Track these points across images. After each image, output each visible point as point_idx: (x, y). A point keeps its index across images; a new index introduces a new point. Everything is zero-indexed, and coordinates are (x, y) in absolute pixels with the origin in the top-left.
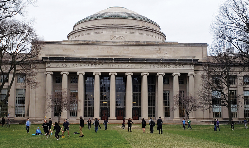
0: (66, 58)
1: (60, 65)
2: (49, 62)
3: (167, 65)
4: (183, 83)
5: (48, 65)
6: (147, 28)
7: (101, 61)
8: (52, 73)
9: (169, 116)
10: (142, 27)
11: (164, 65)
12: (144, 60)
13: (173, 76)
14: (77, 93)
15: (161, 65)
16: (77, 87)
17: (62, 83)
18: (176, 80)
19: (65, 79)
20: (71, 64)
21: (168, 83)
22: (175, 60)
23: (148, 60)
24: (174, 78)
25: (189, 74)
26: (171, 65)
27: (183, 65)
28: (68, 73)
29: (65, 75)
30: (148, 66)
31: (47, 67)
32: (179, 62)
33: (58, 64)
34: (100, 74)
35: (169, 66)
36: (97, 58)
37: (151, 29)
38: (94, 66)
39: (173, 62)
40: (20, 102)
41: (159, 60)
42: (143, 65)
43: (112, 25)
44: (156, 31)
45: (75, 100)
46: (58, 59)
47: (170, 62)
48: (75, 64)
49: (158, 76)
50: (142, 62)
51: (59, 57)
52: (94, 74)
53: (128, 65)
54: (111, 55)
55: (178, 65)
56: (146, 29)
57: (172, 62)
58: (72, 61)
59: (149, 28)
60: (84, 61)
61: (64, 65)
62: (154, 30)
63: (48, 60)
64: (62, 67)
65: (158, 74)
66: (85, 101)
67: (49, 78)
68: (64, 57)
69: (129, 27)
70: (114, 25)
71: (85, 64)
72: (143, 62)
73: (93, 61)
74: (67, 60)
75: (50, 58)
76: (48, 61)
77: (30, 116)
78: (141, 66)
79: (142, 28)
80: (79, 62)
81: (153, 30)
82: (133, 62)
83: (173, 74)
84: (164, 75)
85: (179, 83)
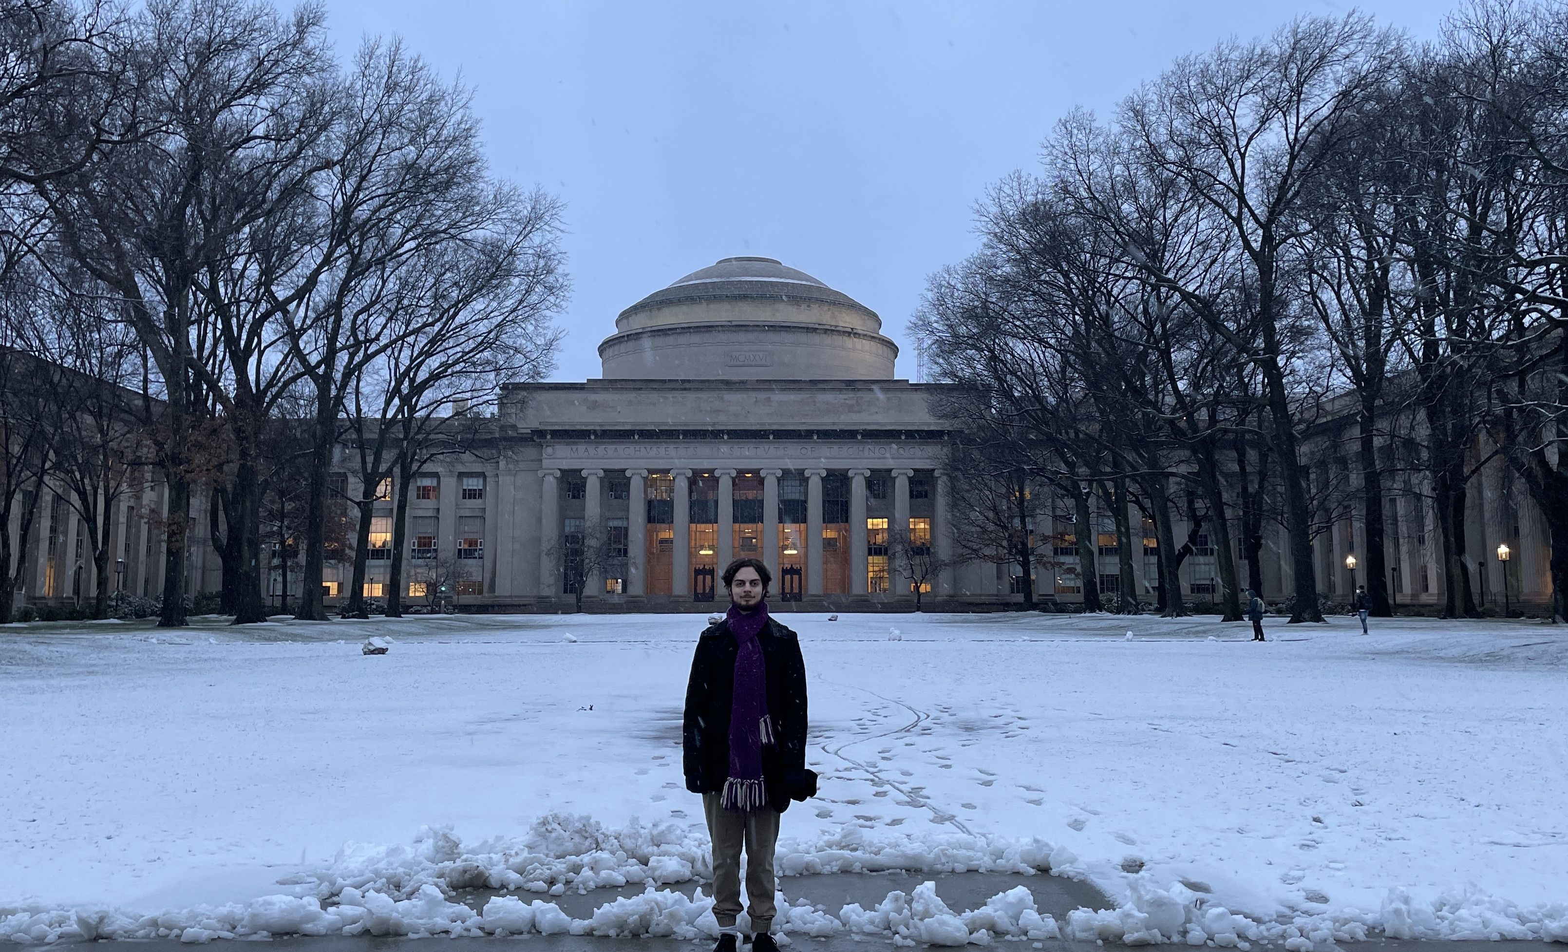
0: (597, 432)
1: (581, 451)
2: (551, 444)
3: (878, 447)
4: (926, 496)
5: (548, 450)
6: (833, 328)
7: (693, 437)
8: (558, 474)
9: (886, 590)
10: (817, 326)
11: (867, 447)
12: (810, 432)
13: (894, 479)
14: (626, 529)
15: (861, 447)
16: (627, 510)
17: (584, 499)
18: (901, 488)
19: (593, 487)
20: (611, 448)
21: (884, 497)
22: (898, 432)
23: (822, 432)
24: (897, 481)
25: (936, 475)
26: (887, 447)
27: (922, 447)
28: (601, 473)
29: (595, 477)
30: (825, 452)
31: (544, 456)
32: (909, 438)
33: (574, 448)
34: (690, 474)
35: (882, 451)
36: (681, 428)
37: (845, 332)
38: (671, 450)
39: (893, 438)
41: (854, 432)
42: (809, 447)
43: (729, 323)
45: (621, 546)
46: (576, 434)
47: (883, 438)
48: (621, 447)
49: (851, 479)
50: (806, 437)
51: (578, 427)
52: (673, 474)
53: (766, 447)
54: (722, 419)
55: (907, 448)
57: (891, 438)
58: (612, 437)
59: (839, 328)
60: (646, 437)
61: (592, 451)
62: (855, 333)
63: (548, 437)
64: (586, 456)
65: (851, 473)
67: (551, 484)
68: (591, 427)
70: (734, 323)
71: (649, 447)
72: (809, 438)
73: (671, 437)
74: (598, 437)
75: (553, 432)
76: (547, 440)
77: (498, 592)
78: (804, 451)
80: (633, 440)
81: (850, 333)
82: (782, 438)
83: (894, 474)
84: (868, 473)
85: (912, 496)
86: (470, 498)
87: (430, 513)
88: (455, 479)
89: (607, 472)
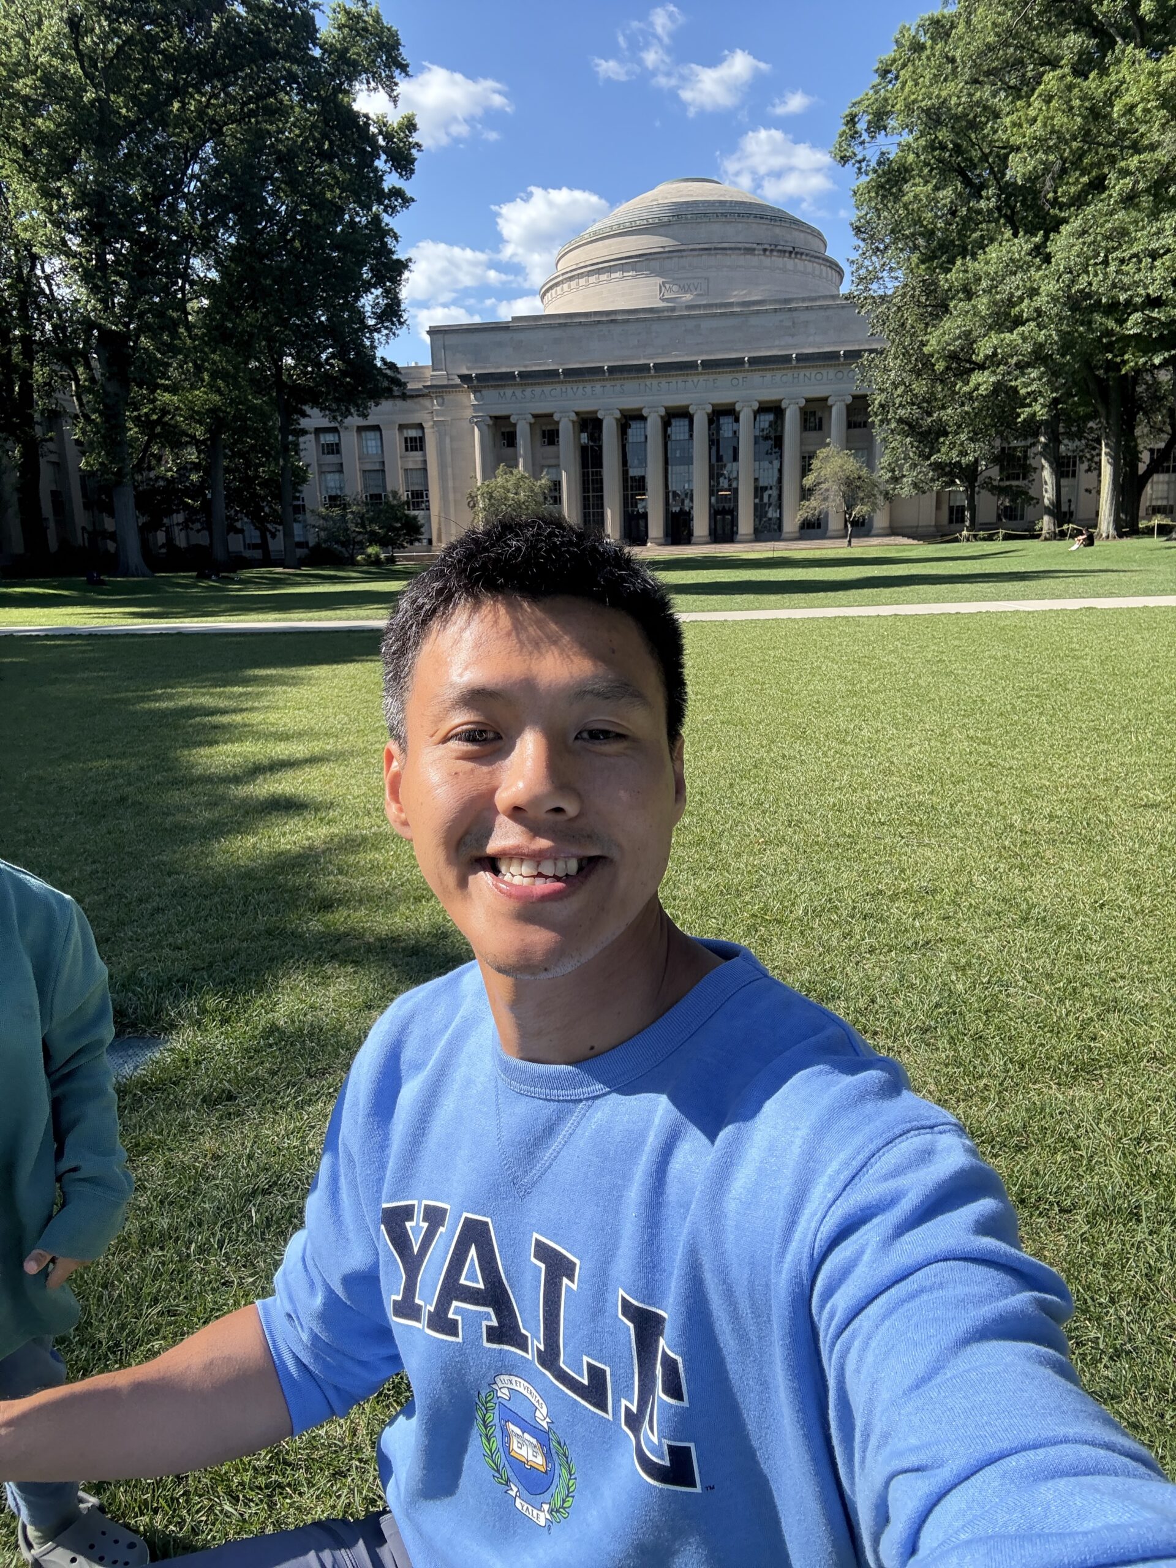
0: (521, 375)
1: (509, 395)
2: (479, 389)
3: (814, 372)
5: (476, 397)
6: (773, 247)
7: (619, 375)
8: (487, 420)
10: (755, 246)
12: (741, 361)
13: (830, 408)
15: (795, 374)
16: (557, 455)
17: (516, 446)
18: (838, 418)
19: (523, 434)
20: (538, 391)
21: (821, 429)
22: (836, 355)
23: (754, 361)
28: (530, 418)
29: (524, 423)
30: (756, 378)
31: (473, 402)
33: (501, 392)
35: (818, 376)
36: (606, 365)
37: (785, 251)
38: (598, 390)
39: (831, 362)
41: (787, 358)
42: (739, 378)
43: (661, 250)
44: (802, 254)
46: (502, 378)
47: (820, 362)
48: (546, 388)
49: (785, 410)
50: (736, 368)
51: (504, 370)
52: (600, 416)
53: (695, 380)
55: (846, 372)
56: (769, 252)
58: (538, 379)
59: (779, 248)
61: (518, 395)
62: (797, 253)
63: (475, 383)
64: (514, 400)
67: (484, 435)
68: (516, 370)
69: (713, 252)
70: (667, 249)
71: (574, 386)
72: (739, 368)
73: (596, 376)
74: (523, 380)
75: (480, 377)
76: (475, 386)
78: (735, 380)
79: (754, 249)
80: (559, 382)
81: (791, 252)
82: (711, 370)
83: (831, 401)
84: (803, 404)
85: (848, 426)
86: (412, 450)
87: (377, 467)
88: (397, 432)
89: (535, 416)
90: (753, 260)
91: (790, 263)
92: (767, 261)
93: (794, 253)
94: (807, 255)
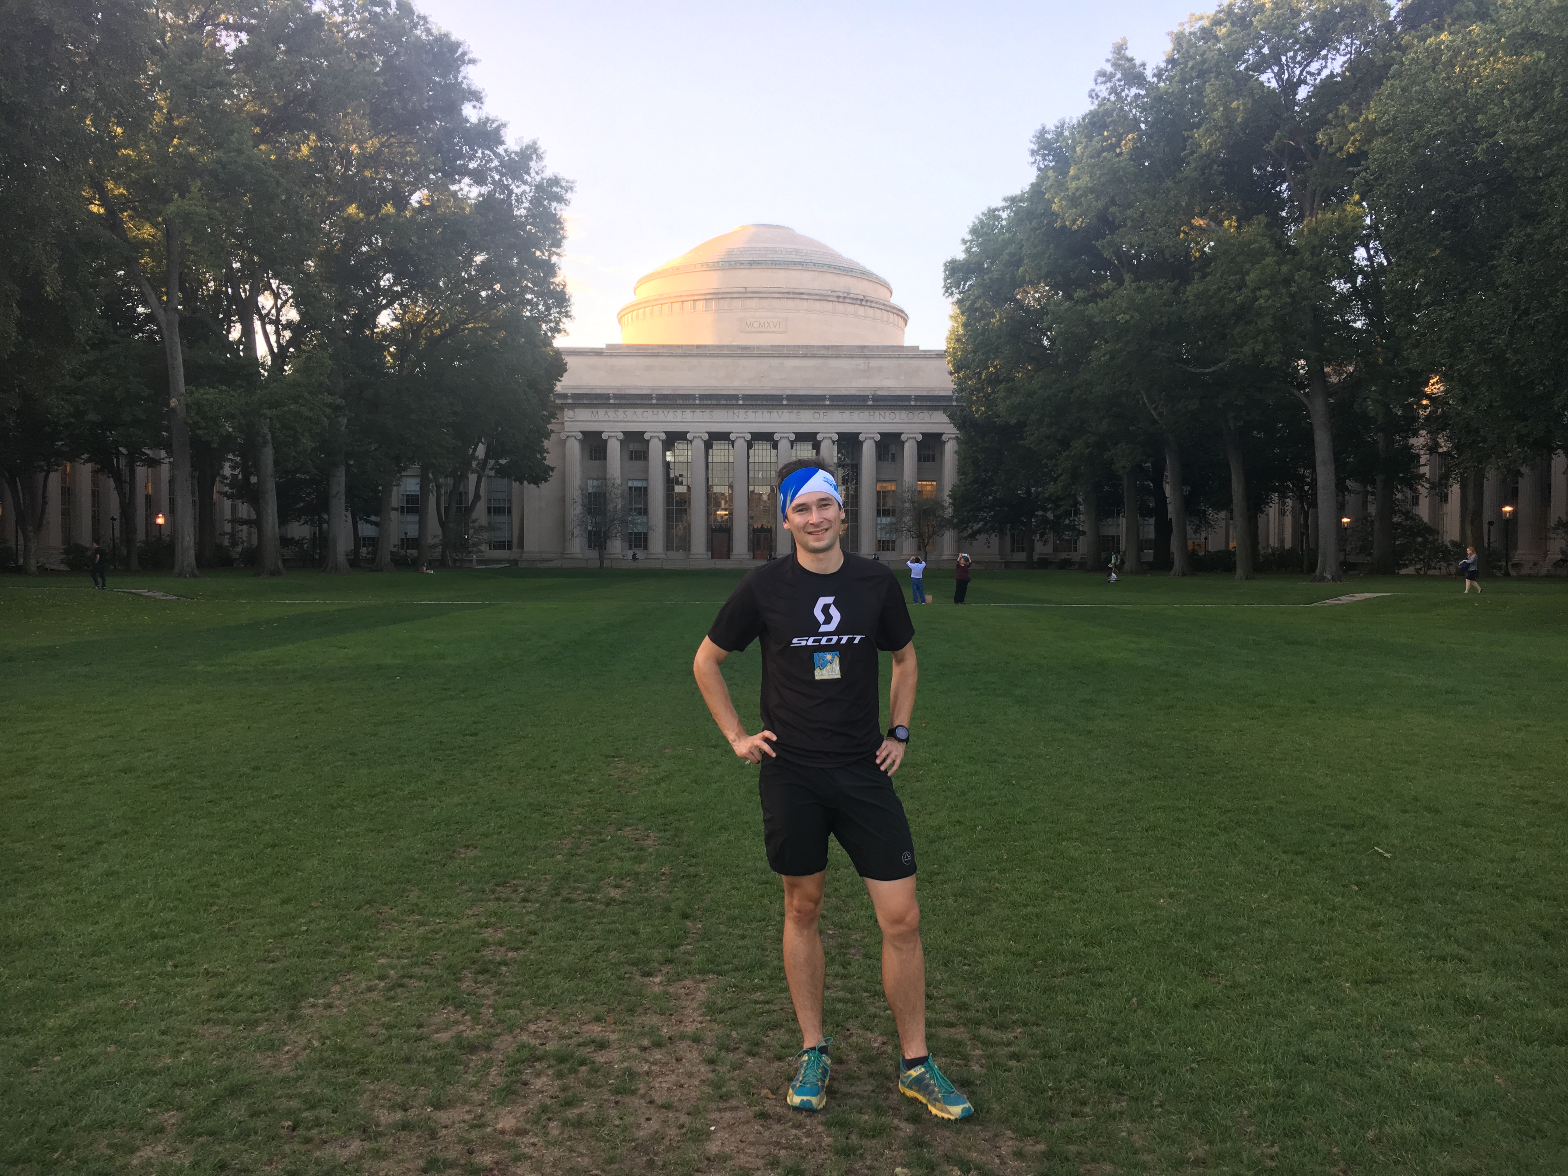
0: (616, 396)
1: (601, 414)
2: (573, 406)
3: (888, 412)
4: (934, 460)
5: (568, 414)
6: (845, 295)
7: (709, 402)
8: (580, 436)
9: (893, 549)
10: (830, 293)
11: (877, 412)
12: (822, 398)
13: (903, 442)
14: (646, 489)
15: (872, 412)
16: (646, 470)
17: (605, 458)
18: (910, 451)
19: (614, 449)
20: (630, 412)
21: (894, 460)
22: (907, 398)
23: (833, 398)
24: (906, 445)
25: (944, 438)
26: (897, 412)
27: (931, 412)
28: (622, 436)
29: (614, 439)
30: (836, 416)
31: (566, 419)
32: (918, 403)
33: (594, 410)
34: (706, 437)
35: (892, 415)
36: (697, 393)
37: (856, 299)
38: (688, 415)
39: (903, 403)
40: (499, 511)
41: (864, 398)
42: (821, 412)
43: (743, 290)
44: (872, 302)
45: (642, 506)
46: (596, 399)
47: (893, 403)
48: (639, 411)
49: (862, 442)
50: (818, 403)
51: (598, 392)
52: (689, 436)
53: (780, 412)
54: (737, 383)
55: (916, 413)
56: (843, 298)
57: (900, 403)
58: (631, 402)
59: (851, 296)
60: (664, 402)
61: (611, 414)
62: (867, 301)
63: (570, 401)
64: (606, 418)
65: (861, 437)
66: (668, 510)
67: (574, 448)
68: (611, 392)
69: (791, 296)
70: (748, 290)
71: (666, 411)
72: (821, 403)
73: (687, 402)
74: (617, 402)
75: (575, 396)
76: (569, 404)
77: (526, 549)
78: (817, 415)
79: (830, 296)
80: (651, 404)
81: (862, 300)
82: (795, 403)
83: (903, 438)
84: (878, 438)
85: (919, 460)
89: (625, 433)
90: (829, 306)
91: (861, 310)
92: (840, 307)
93: (863, 301)
94: (876, 303)
